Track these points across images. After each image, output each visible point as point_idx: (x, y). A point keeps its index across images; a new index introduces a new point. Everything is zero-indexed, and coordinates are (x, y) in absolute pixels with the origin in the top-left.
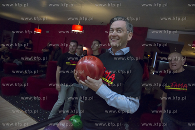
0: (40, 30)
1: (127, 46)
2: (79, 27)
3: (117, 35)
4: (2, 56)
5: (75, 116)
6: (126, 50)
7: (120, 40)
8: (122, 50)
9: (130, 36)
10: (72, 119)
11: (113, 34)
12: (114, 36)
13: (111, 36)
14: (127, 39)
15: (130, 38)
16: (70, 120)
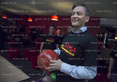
0: (31, 20)
1: (85, 26)
2: (56, 17)
3: (78, 17)
4: (8, 36)
5: (53, 74)
6: (84, 29)
7: (79, 21)
8: (81, 29)
9: (87, 18)
10: (51, 76)
11: (74, 16)
12: (75, 18)
13: (73, 17)
14: (85, 21)
15: (87, 21)
16: (50, 76)
